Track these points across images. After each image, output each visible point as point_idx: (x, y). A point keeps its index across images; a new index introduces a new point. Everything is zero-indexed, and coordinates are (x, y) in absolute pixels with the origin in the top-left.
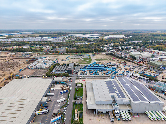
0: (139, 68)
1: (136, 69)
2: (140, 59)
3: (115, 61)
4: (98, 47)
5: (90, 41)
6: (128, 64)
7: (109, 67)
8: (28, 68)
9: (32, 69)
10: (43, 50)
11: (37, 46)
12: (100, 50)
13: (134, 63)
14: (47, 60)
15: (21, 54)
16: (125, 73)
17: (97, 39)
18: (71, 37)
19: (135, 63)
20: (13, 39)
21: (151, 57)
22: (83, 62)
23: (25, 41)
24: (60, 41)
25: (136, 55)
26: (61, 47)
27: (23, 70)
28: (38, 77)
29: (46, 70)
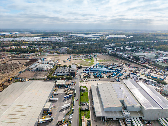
0: (144, 70)
1: (142, 71)
2: (144, 59)
4: (100, 48)
5: (91, 41)
6: (133, 65)
7: (113, 68)
8: (27, 70)
10: (43, 50)
11: (36, 47)
13: (138, 64)
15: (20, 54)
20: (11, 39)
21: (155, 58)
22: (85, 64)
23: (23, 41)
24: (60, 41)
25: (139, 56)
26: (61, 47)
28: (38, 79)
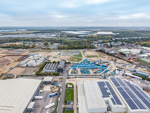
1: (127, 67)
3: (106, 59)
5: (81, 38)
8: (18, 66)
9: (22, 67)
12: (90, 47)
14: (38, 58)
16: (117, 72)
17: (87, 35)
18: (63, 34)
19: (125, 60)
20: (8, 36)
22: (73, 59)
23: (19, 37)
24: (52, 38)
25: (125, 52)
26: (53, 44)
27: (13, 69)
29: (36, 68)
